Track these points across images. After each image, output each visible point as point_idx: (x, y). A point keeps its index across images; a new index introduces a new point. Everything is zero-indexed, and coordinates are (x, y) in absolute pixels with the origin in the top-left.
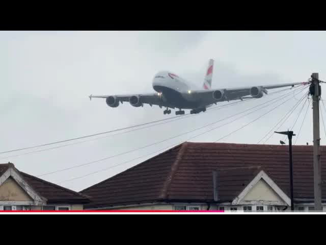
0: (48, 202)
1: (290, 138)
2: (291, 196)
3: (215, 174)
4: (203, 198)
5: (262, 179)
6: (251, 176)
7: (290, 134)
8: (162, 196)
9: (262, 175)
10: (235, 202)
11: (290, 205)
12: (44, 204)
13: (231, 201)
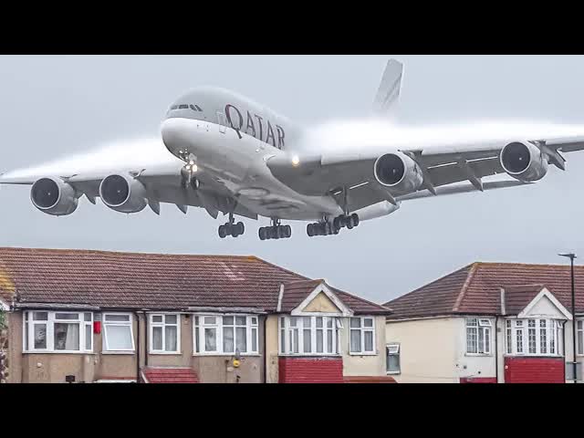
0: (355, 314)
1: (572, 260)
2: (573, 312)
3: (503, 291)
4: (491, 312)
5: (545, 296)
6: (535, 292)
7: (572, 257)
8: (455, 310)
9: (545, 291)
10: (520, 316)
11: (572, 318)
12: (352, 316)
13: (516, 315)
